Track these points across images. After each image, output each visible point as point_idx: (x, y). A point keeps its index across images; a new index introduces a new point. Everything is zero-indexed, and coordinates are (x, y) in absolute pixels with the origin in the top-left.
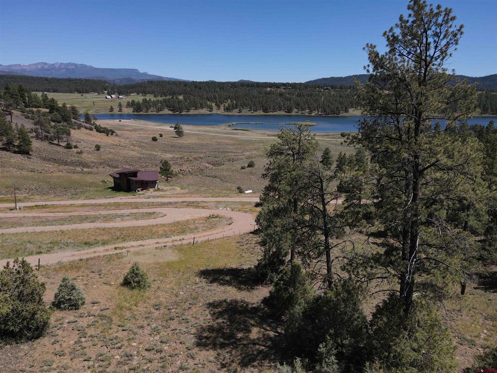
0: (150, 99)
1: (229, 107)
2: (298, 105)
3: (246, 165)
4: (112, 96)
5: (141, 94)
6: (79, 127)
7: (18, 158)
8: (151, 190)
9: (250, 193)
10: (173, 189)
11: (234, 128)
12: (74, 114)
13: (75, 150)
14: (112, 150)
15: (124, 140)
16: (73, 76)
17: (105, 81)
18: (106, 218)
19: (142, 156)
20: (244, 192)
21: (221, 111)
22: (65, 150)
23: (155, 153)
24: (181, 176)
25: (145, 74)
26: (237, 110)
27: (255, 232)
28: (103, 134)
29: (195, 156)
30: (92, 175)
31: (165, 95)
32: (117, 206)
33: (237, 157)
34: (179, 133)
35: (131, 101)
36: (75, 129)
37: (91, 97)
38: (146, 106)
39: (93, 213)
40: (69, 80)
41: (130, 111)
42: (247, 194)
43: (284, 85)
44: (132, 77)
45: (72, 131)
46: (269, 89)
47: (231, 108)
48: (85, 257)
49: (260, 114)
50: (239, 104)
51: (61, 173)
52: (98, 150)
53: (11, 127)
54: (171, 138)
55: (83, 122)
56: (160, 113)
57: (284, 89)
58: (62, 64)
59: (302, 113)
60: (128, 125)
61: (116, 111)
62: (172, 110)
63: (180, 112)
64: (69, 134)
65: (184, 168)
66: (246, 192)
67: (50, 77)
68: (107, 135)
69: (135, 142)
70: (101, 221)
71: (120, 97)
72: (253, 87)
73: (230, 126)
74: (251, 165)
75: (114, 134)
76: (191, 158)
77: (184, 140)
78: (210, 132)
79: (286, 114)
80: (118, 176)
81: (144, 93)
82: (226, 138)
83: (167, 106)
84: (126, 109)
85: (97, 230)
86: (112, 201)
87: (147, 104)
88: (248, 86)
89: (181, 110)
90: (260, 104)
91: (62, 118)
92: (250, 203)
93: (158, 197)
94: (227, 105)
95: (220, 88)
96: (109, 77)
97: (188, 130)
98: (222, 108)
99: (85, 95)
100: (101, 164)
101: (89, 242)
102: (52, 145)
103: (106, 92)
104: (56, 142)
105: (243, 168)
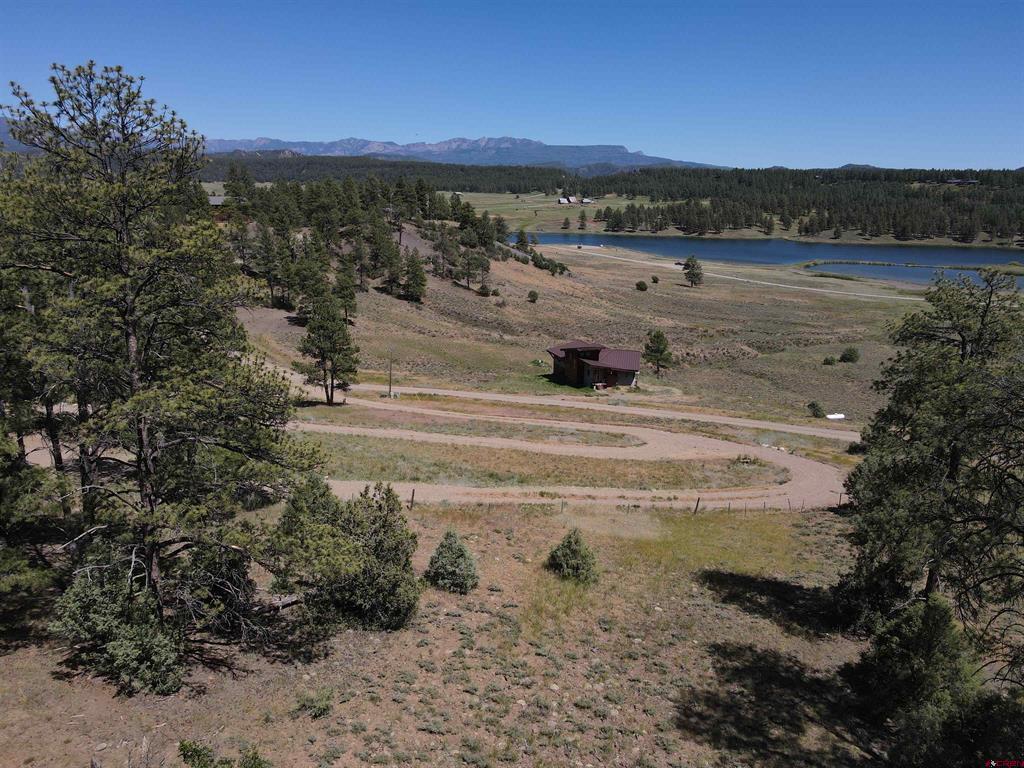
0: (642, 207)
1: (811, 225)
2: (990, 225)
3: (838, 357)
4: (571, 199)
5: (625, 196)
6: (506, 256)
7: (404, 307)
8: (623, 388)
9: (839, 419)
10: (668, 391)
11: (819, 272)
12: (499, 231)
13: (493, 299)
14: (559, 304)
15: (581, 285)
16: (506, 163)
17: (560, 171)
18: (532, 434)
19: (612, 318)
20: (824, 416)
21: (793, 234)
22: (478, 299)
23: (638, 315)
24: (686, 365)
25: (638, 156)
26: (831, 233)
27: (840, 510)
28: (546, 271)
29: (722, 328)
30: (518, 348)
31: (674, 198)
32: (555, 412)
33: (818, 337)
34: (694, 277)
35: (603, 210)
36: (497, 260)
37: (533, 201)
38: (633, 219)
39: (510, 420)
40: (500, 169)
41: (600, 228)
42: (833, 420)
43: (959, 174)
44: (613, 163)
45: (493, 264)
46: (916, 185)
47: (816, 227)
48: (487, 501)
49: (885, 242)
50: (836, 218)
51: (465, 340)
52: (533, 301)
53: (398, 252)
54: (676, 287)
55: (513, 248)
56: (660, 234)
57: (958, 184)
58: (490, 139)
59: (1002, 244)
60: (593, 257)
61: (574, 228)
62: (683, 230)
63: (700, 234)
64: (487, 269)
65: (695, 350)
66: (830, 416)
67: (468, 163)
68: (553, 275)
69: (602, 291)
70: (523, 438)
71: (585, 200)
72: (878, 181)
73: (808, 266)
74: (848, 357)
75: (566, 273)
76: (711, 332)
77: (702, 293)
78: (760, 278)
79: (955, 244)
80: (562, 354)
81: (632, 194)
82: (797, 294)
83: (674, 220)
84: (593, 225)
85: (514, 454)
86: (547, 401)
87: (634, 216)
88: (864, 180)
89: (702, 228)
90: (888, 219)
91: (480, 238)
92: (835, 442)
93: (635, 404)
94: (806, 220)
95: (795, 184)
96: (570, 163)
97: (712, 271)
98: (795, 227)
99: (523, 197)
100: (535, 328)
101: (497, 474)
102: (457, 288)
103: (560, 191)
104: (463, 282)
105: (828, 362)
